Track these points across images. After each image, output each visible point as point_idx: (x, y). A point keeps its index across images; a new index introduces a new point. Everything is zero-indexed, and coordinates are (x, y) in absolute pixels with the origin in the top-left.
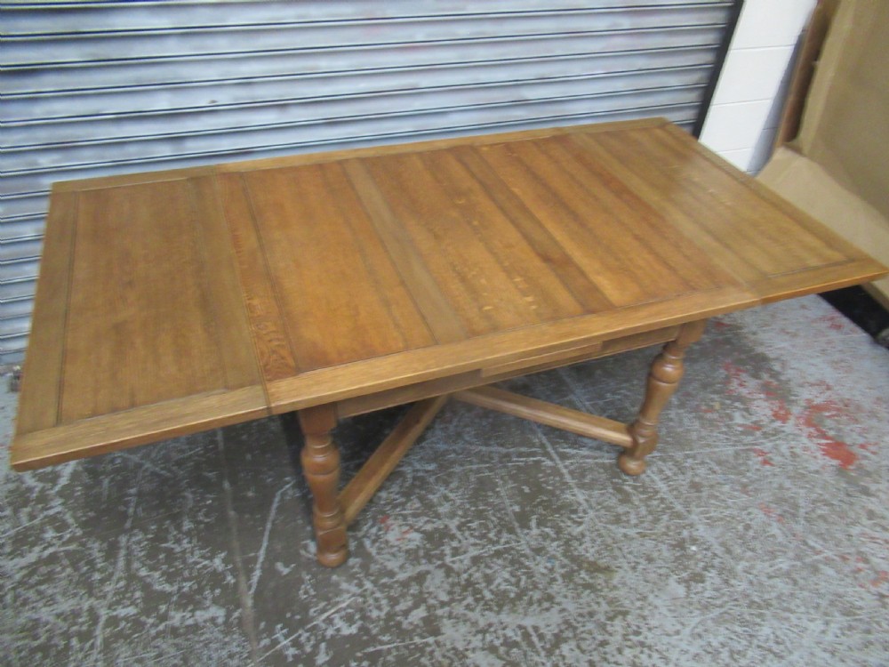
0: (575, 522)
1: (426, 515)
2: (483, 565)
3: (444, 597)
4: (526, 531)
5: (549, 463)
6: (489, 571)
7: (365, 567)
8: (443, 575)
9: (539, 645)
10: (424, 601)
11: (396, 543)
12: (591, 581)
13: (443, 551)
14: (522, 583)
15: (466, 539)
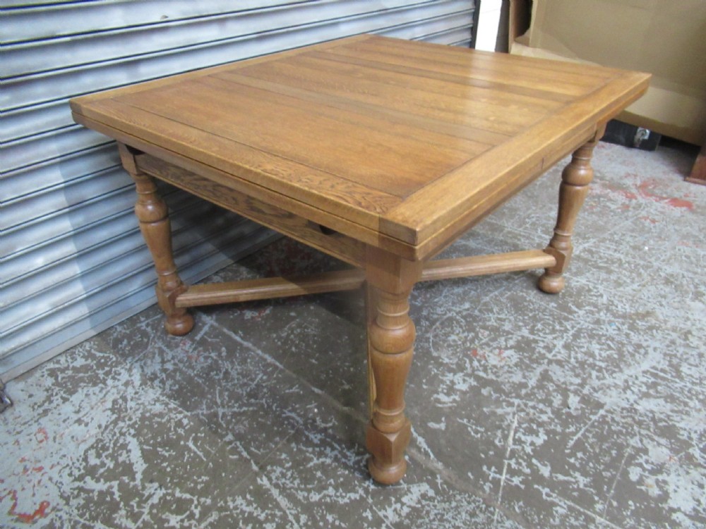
0: (597, 296)
1: (500, 336)
2: (576, 348)
3: (578, 381)
4: (576, 315)
6: (584, 350)
7: (499, 390)
8: (558, 367)
9: (669, 376)
10: (567, 390)
11: (502, 364)
12: (649, 324)
13: (539, 352)
14: (612, 346)
15: (545, 338)
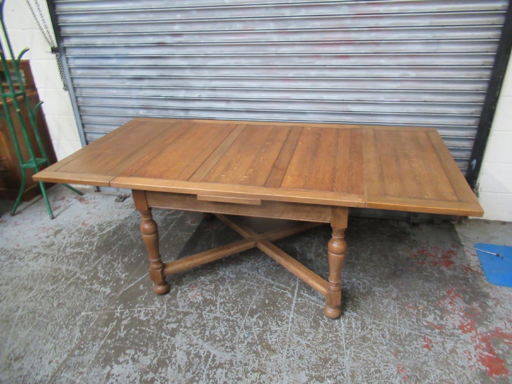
0: (277, 324)
1: (212, 292)
2: (216, 322)
4: (249, 318)
5: (290, 296)
6: (217, 325)
7: (170, 300)
8: (197, 317)
11: (190, 297)
12: (260, 351)
13: (206, 308)
15: (220, 309)
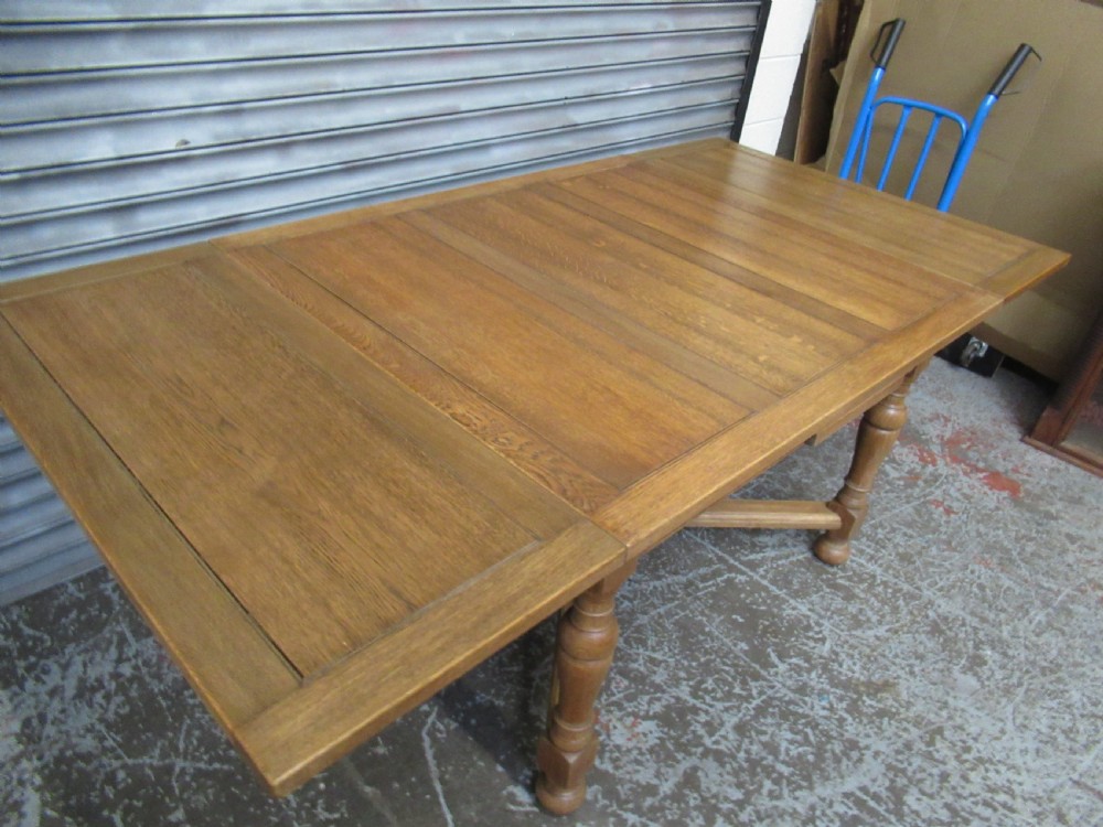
0: (816, 640)
1: (643, 692)
2: (753, 734)
3: (737, 795)
4: (772, 671)
5: (743, 578)
6: (764, 738)
7: (611, 794)
8: (715, 764)
9: (881, 809)
10: (716, 809)
11: (630, 745)
12: (881, 706)
13: (694, 732)
14: (812, 738)
15: (711, 706)
